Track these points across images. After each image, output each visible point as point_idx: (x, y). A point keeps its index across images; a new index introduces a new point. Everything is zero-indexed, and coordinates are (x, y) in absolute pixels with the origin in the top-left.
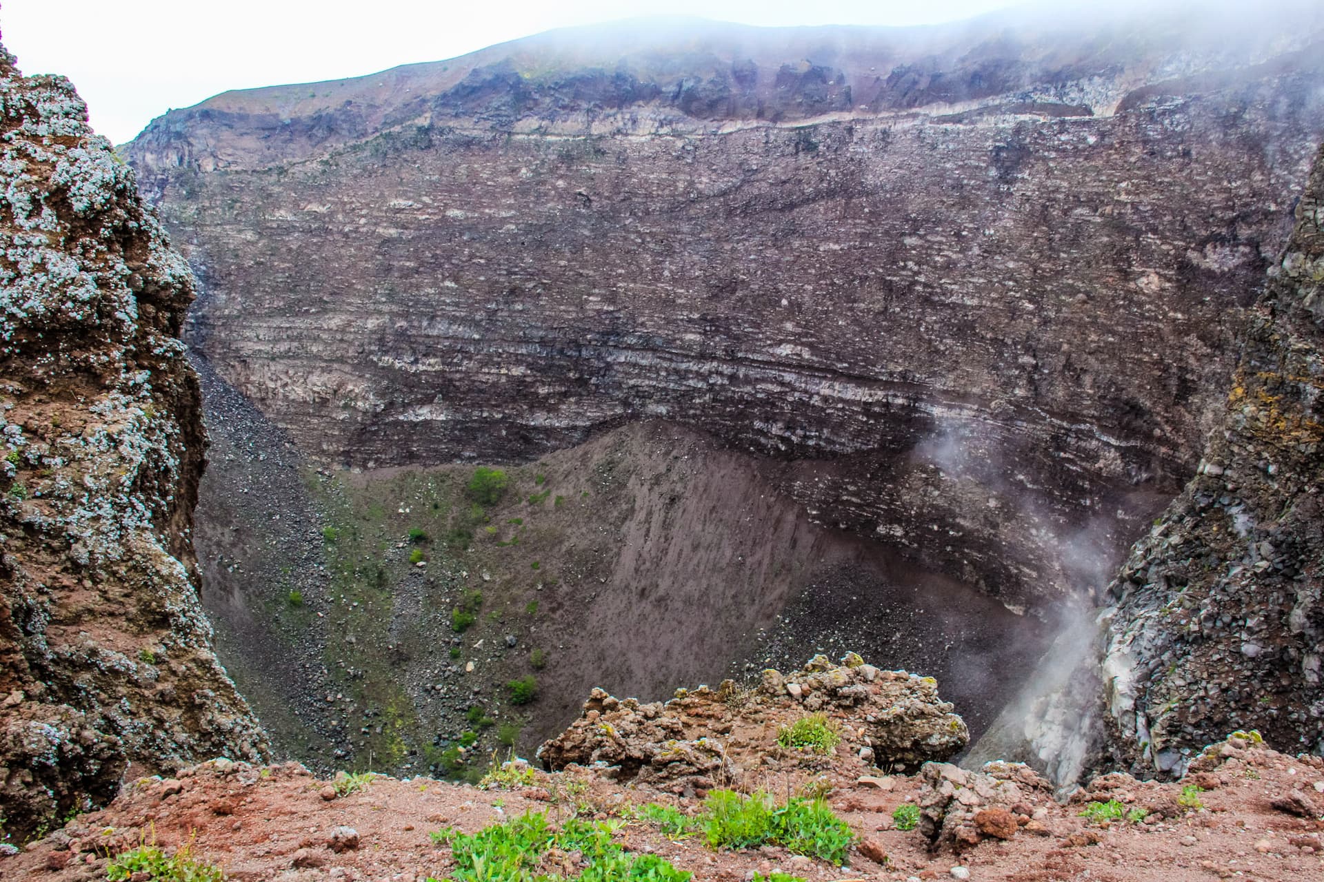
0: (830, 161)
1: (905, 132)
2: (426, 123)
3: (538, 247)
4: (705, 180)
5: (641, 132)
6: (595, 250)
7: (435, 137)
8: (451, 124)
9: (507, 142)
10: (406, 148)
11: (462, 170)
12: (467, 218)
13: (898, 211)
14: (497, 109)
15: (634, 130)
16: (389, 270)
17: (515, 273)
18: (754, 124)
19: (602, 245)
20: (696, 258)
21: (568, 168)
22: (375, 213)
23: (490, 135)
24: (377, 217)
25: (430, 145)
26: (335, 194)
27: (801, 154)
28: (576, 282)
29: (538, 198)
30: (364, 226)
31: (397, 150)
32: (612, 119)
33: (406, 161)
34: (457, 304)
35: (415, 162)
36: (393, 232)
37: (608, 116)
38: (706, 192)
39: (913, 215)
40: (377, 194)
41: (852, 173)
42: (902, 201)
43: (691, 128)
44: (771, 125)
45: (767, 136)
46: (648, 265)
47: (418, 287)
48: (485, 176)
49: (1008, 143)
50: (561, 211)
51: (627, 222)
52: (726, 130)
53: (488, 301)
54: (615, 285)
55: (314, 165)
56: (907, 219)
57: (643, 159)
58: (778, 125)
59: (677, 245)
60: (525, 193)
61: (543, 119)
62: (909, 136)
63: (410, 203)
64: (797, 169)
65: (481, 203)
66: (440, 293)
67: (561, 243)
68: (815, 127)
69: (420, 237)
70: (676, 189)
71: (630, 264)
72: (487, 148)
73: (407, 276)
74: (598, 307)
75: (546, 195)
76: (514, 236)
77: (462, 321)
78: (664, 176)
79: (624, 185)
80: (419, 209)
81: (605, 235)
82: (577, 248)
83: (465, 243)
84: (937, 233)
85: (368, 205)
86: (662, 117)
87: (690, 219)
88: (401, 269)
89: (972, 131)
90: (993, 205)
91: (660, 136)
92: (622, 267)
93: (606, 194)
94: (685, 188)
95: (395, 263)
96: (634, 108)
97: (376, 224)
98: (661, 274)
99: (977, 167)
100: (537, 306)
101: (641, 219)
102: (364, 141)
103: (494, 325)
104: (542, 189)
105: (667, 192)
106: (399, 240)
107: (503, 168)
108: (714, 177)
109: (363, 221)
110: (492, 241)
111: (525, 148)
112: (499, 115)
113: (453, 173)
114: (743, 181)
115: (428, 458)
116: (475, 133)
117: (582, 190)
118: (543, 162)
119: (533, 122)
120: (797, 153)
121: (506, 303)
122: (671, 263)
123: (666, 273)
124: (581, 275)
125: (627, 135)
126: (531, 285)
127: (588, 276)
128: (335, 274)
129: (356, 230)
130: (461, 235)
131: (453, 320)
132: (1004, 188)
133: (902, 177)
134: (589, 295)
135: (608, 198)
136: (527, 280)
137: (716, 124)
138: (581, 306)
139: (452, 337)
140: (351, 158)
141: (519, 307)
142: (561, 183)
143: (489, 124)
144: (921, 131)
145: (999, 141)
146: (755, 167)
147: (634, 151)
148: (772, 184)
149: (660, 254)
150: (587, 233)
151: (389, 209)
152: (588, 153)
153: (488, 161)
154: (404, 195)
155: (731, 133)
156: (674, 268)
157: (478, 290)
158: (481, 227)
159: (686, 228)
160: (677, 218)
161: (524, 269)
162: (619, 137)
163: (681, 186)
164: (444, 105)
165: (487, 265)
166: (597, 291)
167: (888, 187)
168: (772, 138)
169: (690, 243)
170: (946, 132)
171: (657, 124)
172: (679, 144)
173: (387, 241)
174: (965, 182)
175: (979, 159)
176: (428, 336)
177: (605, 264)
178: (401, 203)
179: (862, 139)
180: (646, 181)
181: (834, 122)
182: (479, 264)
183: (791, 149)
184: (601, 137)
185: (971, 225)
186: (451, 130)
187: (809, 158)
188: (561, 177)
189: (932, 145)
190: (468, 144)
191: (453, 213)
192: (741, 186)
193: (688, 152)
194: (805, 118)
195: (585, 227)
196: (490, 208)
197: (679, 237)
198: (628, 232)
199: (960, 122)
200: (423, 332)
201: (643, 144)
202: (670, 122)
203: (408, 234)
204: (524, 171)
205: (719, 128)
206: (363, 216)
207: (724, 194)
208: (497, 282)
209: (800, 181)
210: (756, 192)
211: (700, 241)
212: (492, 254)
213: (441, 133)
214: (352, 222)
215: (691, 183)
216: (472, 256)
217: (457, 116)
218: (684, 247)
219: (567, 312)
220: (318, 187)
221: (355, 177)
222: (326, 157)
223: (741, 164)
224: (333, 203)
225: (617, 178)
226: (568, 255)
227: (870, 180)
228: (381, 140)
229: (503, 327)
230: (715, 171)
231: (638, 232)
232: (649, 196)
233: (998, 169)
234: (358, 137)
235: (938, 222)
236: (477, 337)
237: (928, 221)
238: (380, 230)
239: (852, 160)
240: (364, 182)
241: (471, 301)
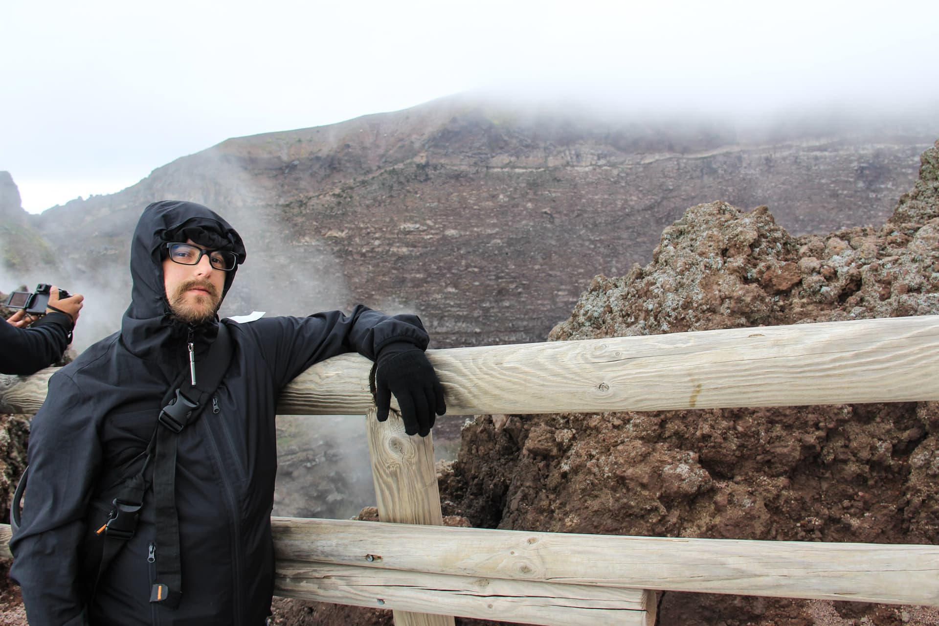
0: (728, 181)
1: (784, 159)
2: (423, 161)
3: (518, 256)
4: (634, 198)
5: (584, 164)
6: (560, 256)
7: (430, 172)
8: (442, 161)
9: (486, 175)
10: (408, 181)
11: (454, 197)
12: (461, 236)
13: (788, 214)
14: (479, 148)
15: (578, 162)
16: (403, 281)
17: (502, 278)
18: (668, 156)
19: (565, 251)
20: (636, 257)
21: (535, 194)
22: (388, 236)
23: (473, 170)
24: (389, 239)
25: (427, 179)
26: (351, 222)
27: (705, 177)
28: (548, 281)
29: (514, 217)
30: (379, 246)
31: (400, 183)
32: (563, 155)
33: (409, 191)
34: (459, 306)
35: (416, 193)
36: (405, 250)
37: (559, 152)
38: (636, 207)
39: (801, 217)
40: (388, 220)
41: (745, 189)
42: (789, 207)
43: (622, 159)
44: (680, 156)
45: (678, 164)
46: (600, 265)
47: (427, 293)
48: (472, 202)
49: (870, 164)
50: (532, 226)
51: (581, 233)
52: (647, 161)
53: (483, 301)
54: (577, 282)
55: (328, 198)
56: (797, 220)
57: (589, 184)
58: (686, 156)
59: (620, 248)
60: (504, 213)
61: (511, 156)
62: (788, 162)
63: (417, 226)
64: (703, 187)
65: (470, 223)
66: (446, 298)
67: (534, 252)
68: (714, 157)
69: (426, 253)
70: (616, 206)
71: (587, 265)
72: (473, 180)
73: (417, 286)
74: (566, 299)
75: (519, 214)
76: (500, 249)
77: (465, 319)
78: (606, 196)
79: (576, 205)
80: (424, 231)
81: (567, 244)
82: (547, 256)
83: (462, 256)
84: (821, 229)
85: (381, 229)
86: (600, 152)
87: (628, 228)
88: (413, 280)
89: (836, 156)
90: (865, 207)
91: (600, 166)
92: (582, 268)
93: (565, 212)
94: (623, 204)
95: (407, 275)
96: (577, 146)
97: (390, 245)
98: (610, 271)
99: (846, 182)
100: (519, 302)
101: (591, 230)
102: (370, 176)
103: (489, 320)
104: (516, 210)
105: (609, 208)
106: (410, 257)
107: (485, 195)
108: (640, 196)
109: (377, 243)
110: (483, 253)
111: (500, 179)
112: (480, 154)
113: (447, 200)
114: (663, 198)
115: (451, 432)
116: (463, 168)
117: (547, 210)
118: (516, 189)
119: (505, 159)
120: (702, 176)
121: (496, 301)
122: (617, 262)
123: (614, 270)
124: (551, 275)
125: (573, 166)
126: (513, 286)
127: (556, 276)
128: (356, 288)
129: (372, 250)
130: (459, 249)
131: (458, 318)
132: (872, 195)
133: (786, 190)
134: (559, 290)
135: (566, 215)
136: (512, 282)
137: (639, 156)
138: (553, 299)
139: (458, 332)
140: (363, 191)
141: (507, 304)
142: (529, 205)
143: (473, 161)
144: (797, 158)
145: (863, 163)
146: (671, 188)
147: (581, 179)
148: (684, 200)
149: (608, 256)
150: (554, 243)
151: (400, 232)
152: (548, 181)
153: (473, 190)
154: (411, 219)
155: (651, 163)
156: (619, 265)
157: (474, 293)
158: (473, 243)
159: (625, 235)
160: (619, 228)
161: (508, 274)
162: (569, 168)
163: (619, 204)
164: (436, 146)
165: (480, 272)
166: (563, 287)
167: (775, 198)
168: (683, 165)
169: (629, 246)
170: (816, 158)
171: (596, 158)
172: (615, 172)
173: (400, 258)
174: (840, 192)
175: (847, 176)
176: (438, 333)
177: (568, 266)
178: (410, 226)
179: (749, 164)
180: (592, 200)
181: (727, 153)
182: (474, 273)
183: (698, 173)
184: (556, 169)
185: (848, 222)
186: (442, 166)
187: (711, 179)
188: (530, 200)
189: (807, 167)
190: (457, 176)
191: (451, 232)
192: (661, 201)
193: (622, 178)
194: (706, 150)
195: (551, 238)
196: (478, 227)
197: (621, 242)
198: (583, 240)
199: (825, 150)
200: (434, 331)
201: (587, 173)
202: (605, 156)
203: (417, 252)
204: (501, 196)
205: (642, 159)
206: (377, 239)
207: (650, 208)
208: (488, 285)
209: (706, 196)
210: (673, 206)
211: (637, 244)
212: (484, 263)
213: (435, 168)
214: (368, 244)
215: (626, 201)
216: (468, 266)
217: (446, 155)
218: (626, 249)
219: (543, 305)
220: (336, 217)
221: (368, 206)
222: (337, 191)
223: (661, 185)
224: (350, 229)
225: (572, 199)
226: (541, 260)
227: (759, 193)
228: (386, 175)
229: (497, 321)
230: (641, 191)
231: (590, 240)
232: (596, 212)
233: (864, 182)
234: (365, 174)
235: (822, 221)
236: (478, 330)
237: (812, 221)
238: (394, 249)
239: (744, 179)
240: (374, 210)
241: (469, 302)
